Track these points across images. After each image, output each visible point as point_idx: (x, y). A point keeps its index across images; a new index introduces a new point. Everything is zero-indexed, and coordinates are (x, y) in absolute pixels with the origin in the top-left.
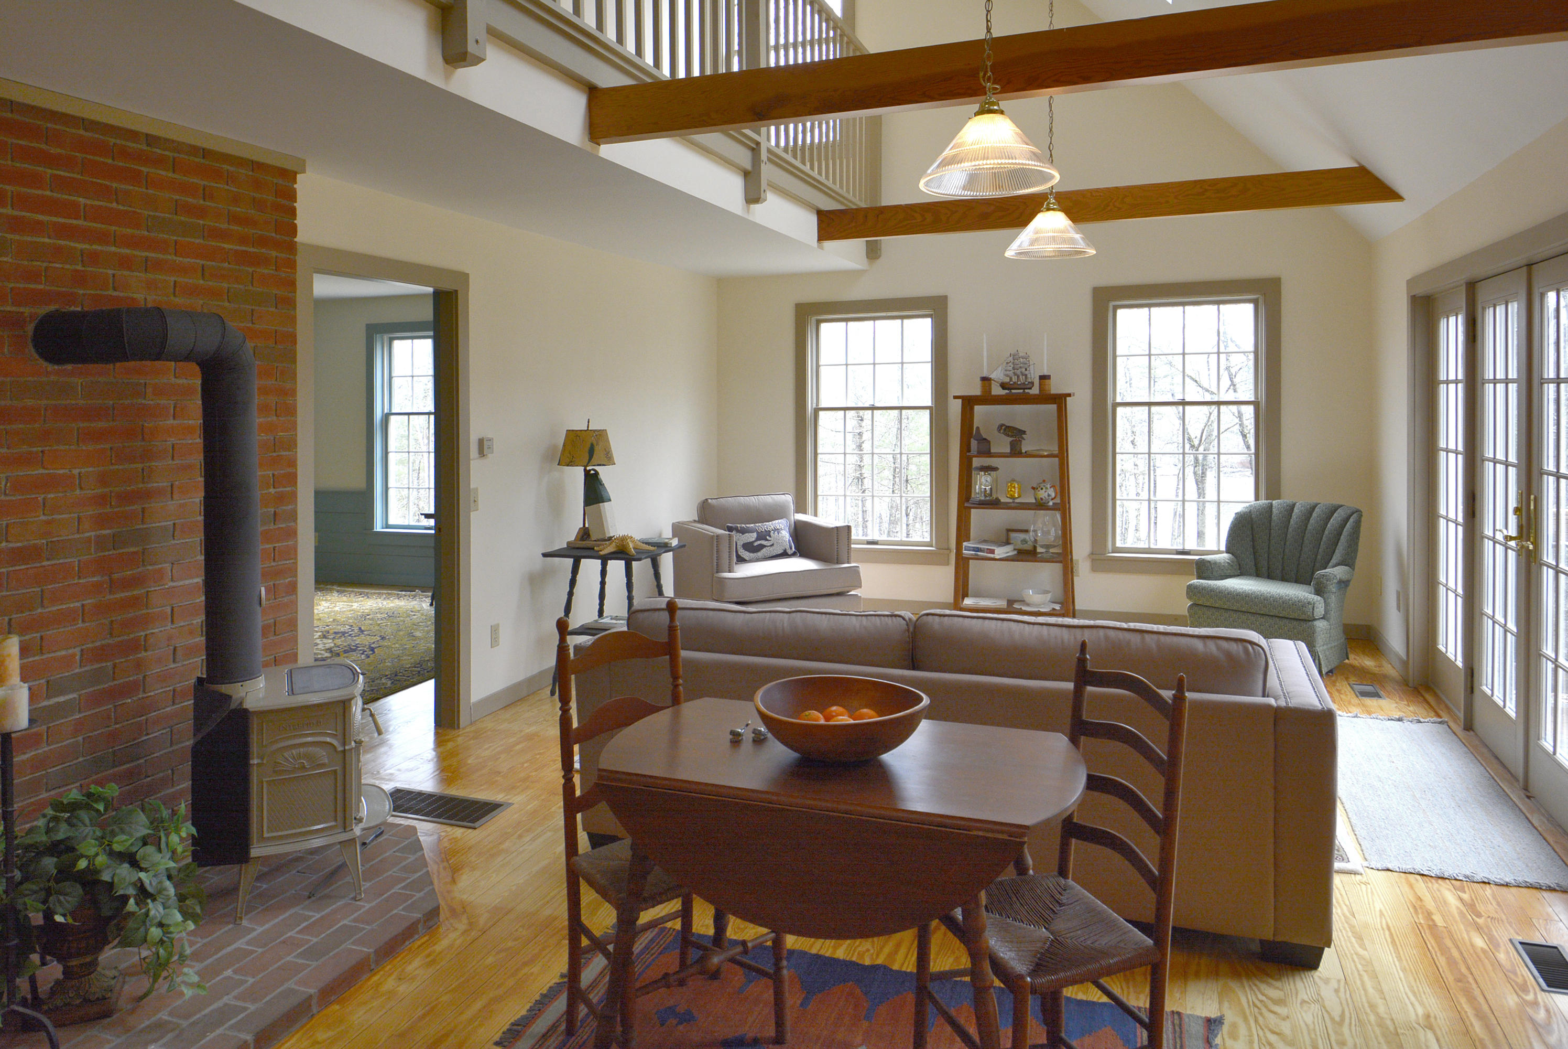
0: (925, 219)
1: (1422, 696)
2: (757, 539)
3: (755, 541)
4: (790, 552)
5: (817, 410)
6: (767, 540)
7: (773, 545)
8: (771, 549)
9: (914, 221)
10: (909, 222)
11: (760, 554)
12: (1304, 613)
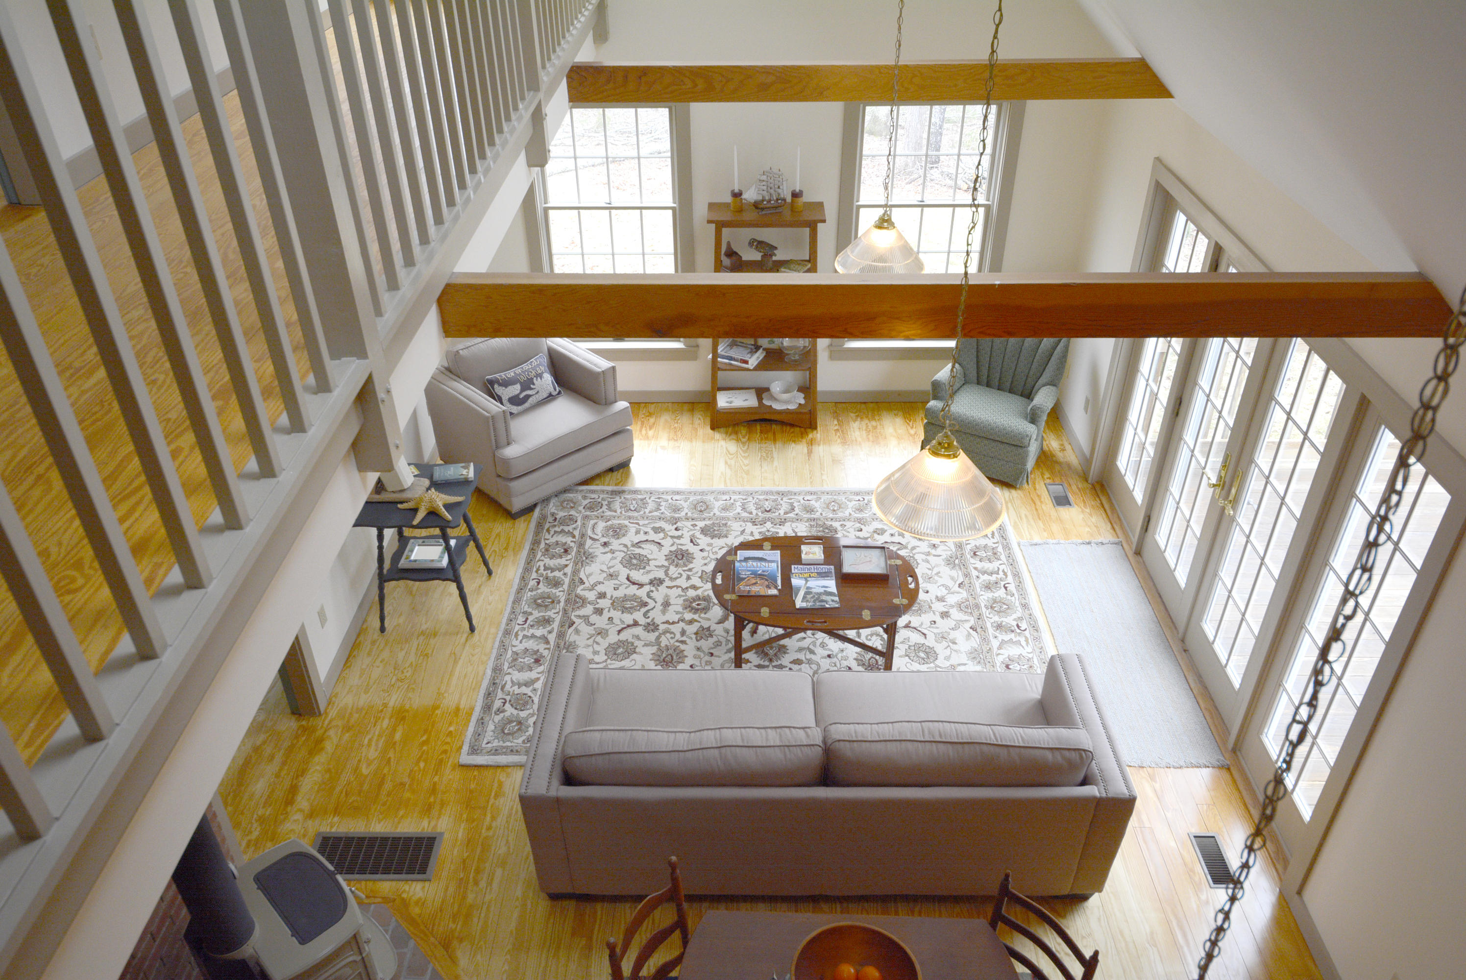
0: (696, 85)
1: (1099, 497)
2: (522, 390)
3: (521, 393)
4: (554, 393)
5: (546, 210)
6: (532, 389)
7: (538, 392)
8: (537, 396)
9: (684, 87)
10: (676, 87)
11: (527, 405)
12: (1022, 443)
